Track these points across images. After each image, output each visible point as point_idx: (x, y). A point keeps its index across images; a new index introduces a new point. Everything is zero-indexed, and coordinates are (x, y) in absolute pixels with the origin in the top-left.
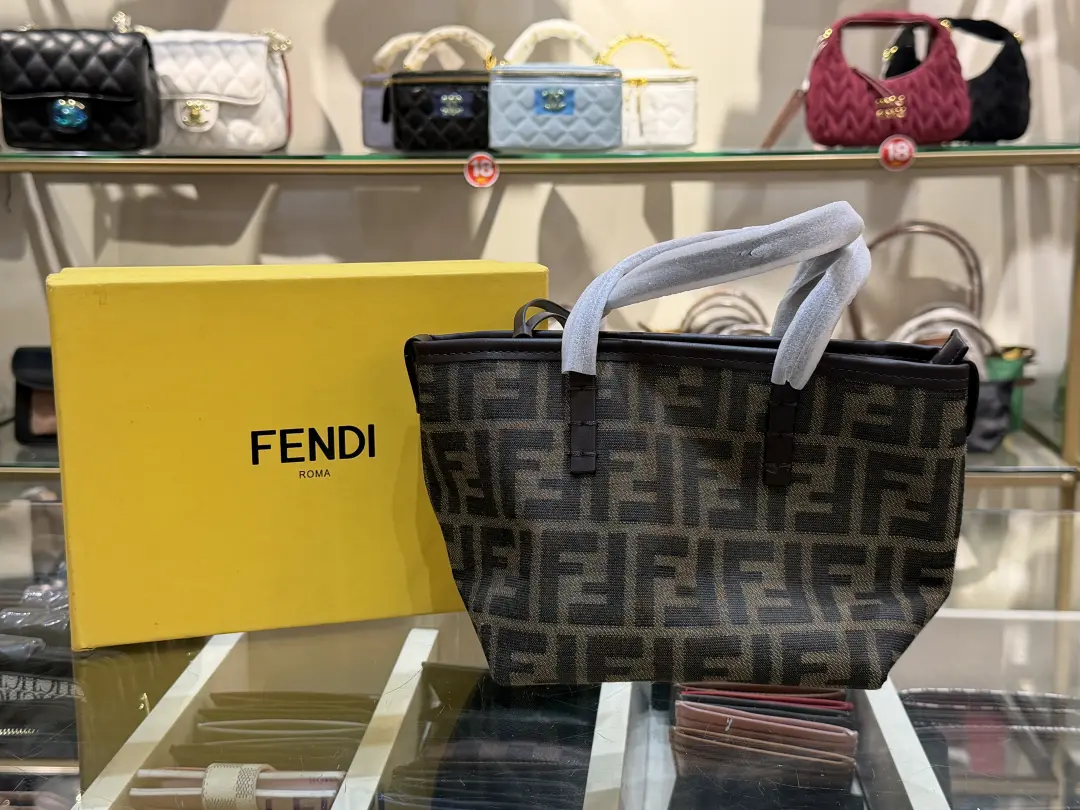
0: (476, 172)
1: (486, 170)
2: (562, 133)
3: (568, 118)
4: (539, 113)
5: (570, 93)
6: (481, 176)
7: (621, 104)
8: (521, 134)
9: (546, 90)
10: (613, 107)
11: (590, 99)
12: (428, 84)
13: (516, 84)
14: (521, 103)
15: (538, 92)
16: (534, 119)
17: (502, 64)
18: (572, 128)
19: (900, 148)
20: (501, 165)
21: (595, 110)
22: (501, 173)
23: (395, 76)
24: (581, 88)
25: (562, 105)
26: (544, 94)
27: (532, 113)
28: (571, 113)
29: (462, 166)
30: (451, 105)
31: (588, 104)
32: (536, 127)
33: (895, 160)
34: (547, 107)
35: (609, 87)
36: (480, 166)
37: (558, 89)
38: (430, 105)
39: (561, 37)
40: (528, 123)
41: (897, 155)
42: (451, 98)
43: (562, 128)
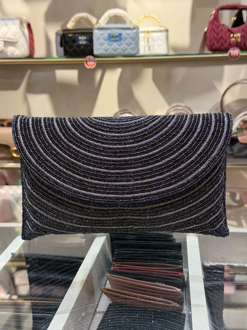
0: (89, 63)
1: (92, 63)
2: (117, 49)
3: (120, 43)
4: (110, 42)
5: (120, 34)
6: (90, 64)
7: (138, 39)
8: (104, 50)
9: (113, 33)
10: (136, 39)
11: (128, 37)
12: (75, 33)
13: (102, 32)
14: (104, 39)
15: (109, 35)
16: (108, 44)
17: (98, 25)
18: (122, 47)
19: (235, 52)
20: (97, 61)
21: (129, 40)
22: (97, 64)
23: (64, 31)
24: (124, 33)
25: (118, 39)
26: (112, 35)
27: (107, 42)
28: (121, 42)
29: (83, 61)
30: (82, 40)
31: (126, 39)
32: (108, 47)
33: (233, 56)
34: (112, 39)
35: (135, 33)
36: (90, 61)
37: (116, 33)
38: (75, 40)
39: (118, 15)
40: (106, 45)
41: (234, 55)
42: (82, 38)
43: (118, 47)
